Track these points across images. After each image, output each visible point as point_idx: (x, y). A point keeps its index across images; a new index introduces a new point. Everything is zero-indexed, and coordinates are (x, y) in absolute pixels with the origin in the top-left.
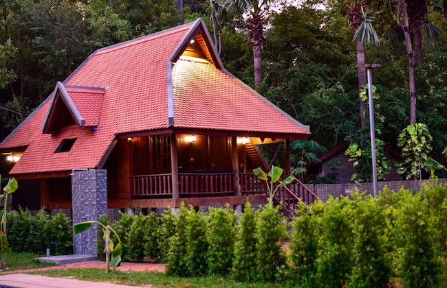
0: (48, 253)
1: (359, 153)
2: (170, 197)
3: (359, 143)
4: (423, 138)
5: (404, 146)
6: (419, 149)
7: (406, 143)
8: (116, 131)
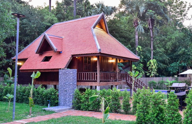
0: (49, 106)
1: (135, 68)
2: (97, 81)
3: (135, 65)
4: (155, 64)
5: (149, 66)
6: (154, 68)
7: (150, 65)
8: (72, 54)
